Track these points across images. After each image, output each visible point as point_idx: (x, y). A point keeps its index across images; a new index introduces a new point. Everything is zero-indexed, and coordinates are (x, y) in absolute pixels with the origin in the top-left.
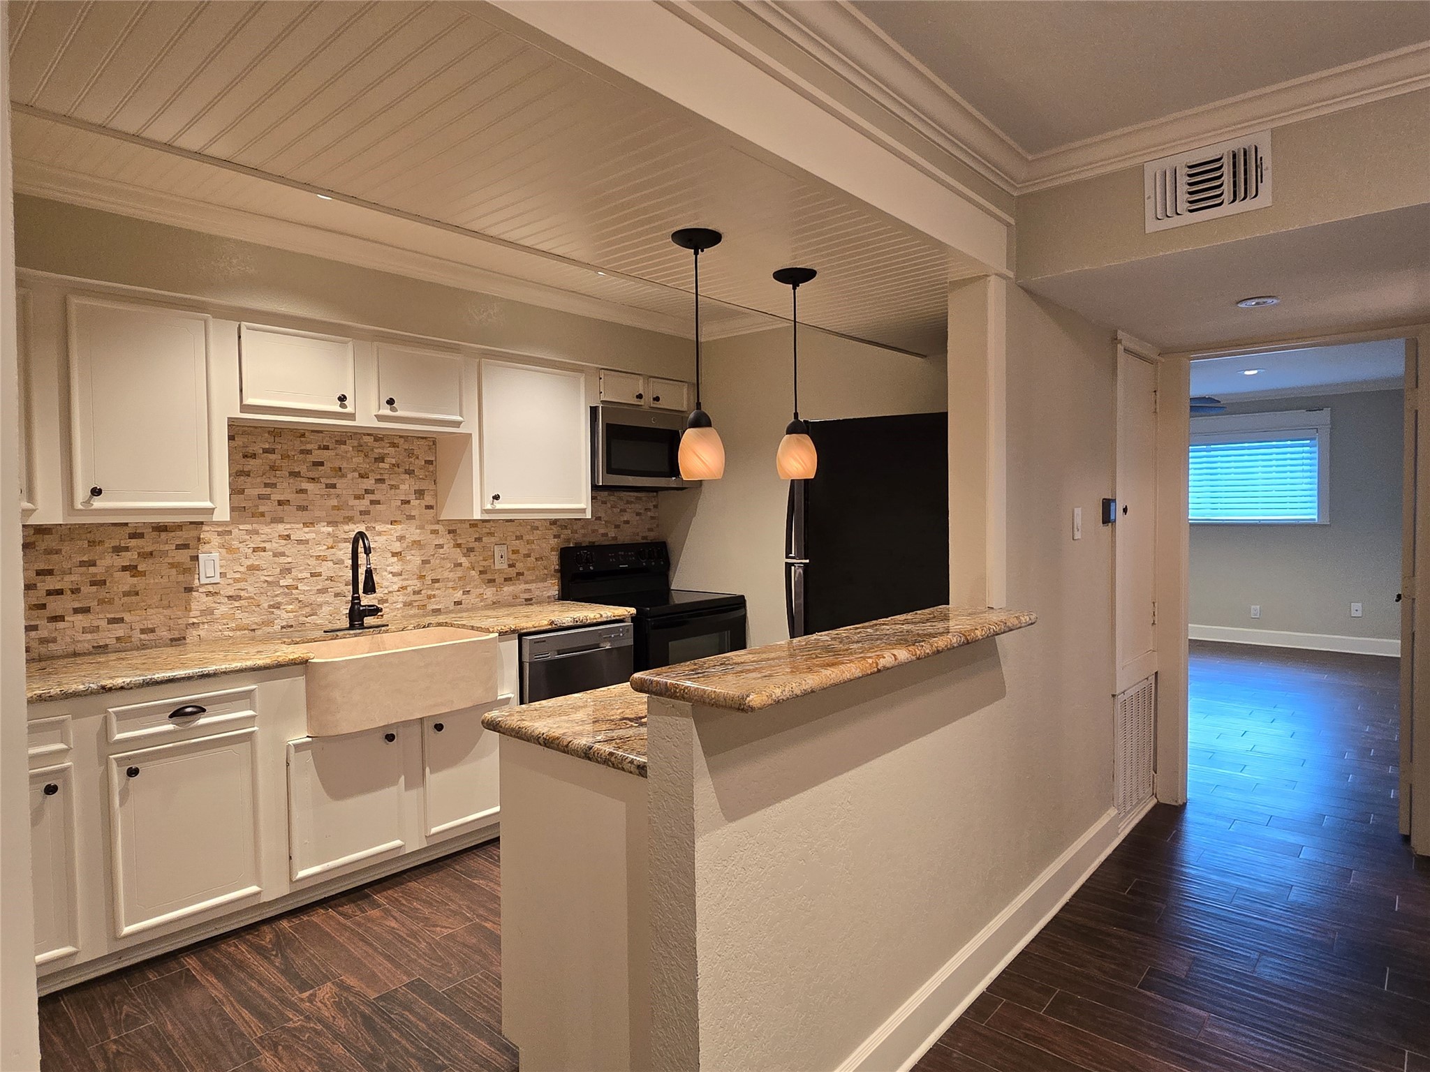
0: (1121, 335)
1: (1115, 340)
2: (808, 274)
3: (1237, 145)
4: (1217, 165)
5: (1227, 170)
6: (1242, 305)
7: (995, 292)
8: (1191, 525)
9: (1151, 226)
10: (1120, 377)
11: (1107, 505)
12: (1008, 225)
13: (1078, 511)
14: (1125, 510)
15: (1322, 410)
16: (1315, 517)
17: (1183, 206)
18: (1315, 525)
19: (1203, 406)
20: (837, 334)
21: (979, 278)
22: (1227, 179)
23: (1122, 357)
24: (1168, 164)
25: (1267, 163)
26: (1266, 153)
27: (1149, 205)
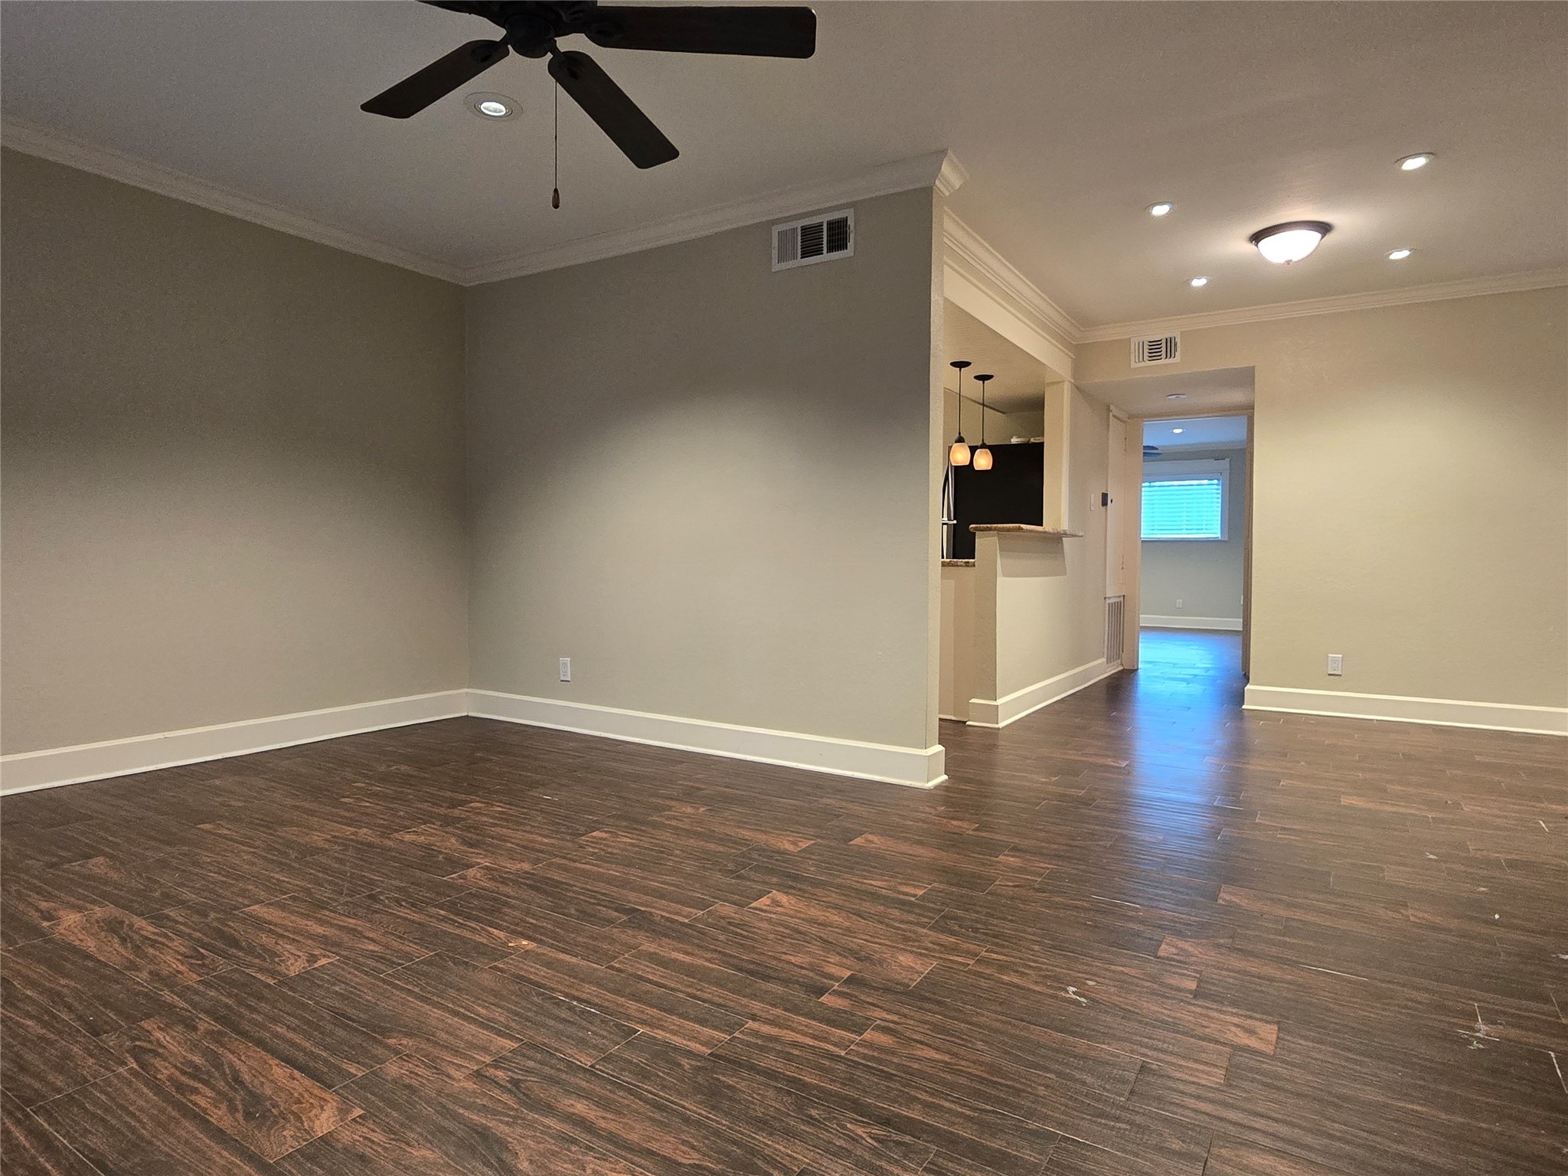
0: (1112, 408)
1: (1109, 410)
2: (989, 377)
3: (1168, 335)
4: (1159, 343)
5: (1164, 345)
6: (1170, 397)
7: (1067, 388)
8: (1142, 541)
9: (1134, 365)
10: (1111, 428)
11: (1105, 496)
12: (1072, 358)
13: (1092, 495)
14: (1112, 501)
15: (1224, 459)
16: (1219, 535)
17: (1146, 358)
18: (1220, 541)
19: (1150, 452)
20: (975, 402)
21: (1060, 382)
22: (1164, 349)
23: (1111, 418)
24: (1141, 339)
25: (1178, 345)
26: (1178, 340)
27: (1132, 356)
